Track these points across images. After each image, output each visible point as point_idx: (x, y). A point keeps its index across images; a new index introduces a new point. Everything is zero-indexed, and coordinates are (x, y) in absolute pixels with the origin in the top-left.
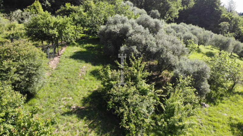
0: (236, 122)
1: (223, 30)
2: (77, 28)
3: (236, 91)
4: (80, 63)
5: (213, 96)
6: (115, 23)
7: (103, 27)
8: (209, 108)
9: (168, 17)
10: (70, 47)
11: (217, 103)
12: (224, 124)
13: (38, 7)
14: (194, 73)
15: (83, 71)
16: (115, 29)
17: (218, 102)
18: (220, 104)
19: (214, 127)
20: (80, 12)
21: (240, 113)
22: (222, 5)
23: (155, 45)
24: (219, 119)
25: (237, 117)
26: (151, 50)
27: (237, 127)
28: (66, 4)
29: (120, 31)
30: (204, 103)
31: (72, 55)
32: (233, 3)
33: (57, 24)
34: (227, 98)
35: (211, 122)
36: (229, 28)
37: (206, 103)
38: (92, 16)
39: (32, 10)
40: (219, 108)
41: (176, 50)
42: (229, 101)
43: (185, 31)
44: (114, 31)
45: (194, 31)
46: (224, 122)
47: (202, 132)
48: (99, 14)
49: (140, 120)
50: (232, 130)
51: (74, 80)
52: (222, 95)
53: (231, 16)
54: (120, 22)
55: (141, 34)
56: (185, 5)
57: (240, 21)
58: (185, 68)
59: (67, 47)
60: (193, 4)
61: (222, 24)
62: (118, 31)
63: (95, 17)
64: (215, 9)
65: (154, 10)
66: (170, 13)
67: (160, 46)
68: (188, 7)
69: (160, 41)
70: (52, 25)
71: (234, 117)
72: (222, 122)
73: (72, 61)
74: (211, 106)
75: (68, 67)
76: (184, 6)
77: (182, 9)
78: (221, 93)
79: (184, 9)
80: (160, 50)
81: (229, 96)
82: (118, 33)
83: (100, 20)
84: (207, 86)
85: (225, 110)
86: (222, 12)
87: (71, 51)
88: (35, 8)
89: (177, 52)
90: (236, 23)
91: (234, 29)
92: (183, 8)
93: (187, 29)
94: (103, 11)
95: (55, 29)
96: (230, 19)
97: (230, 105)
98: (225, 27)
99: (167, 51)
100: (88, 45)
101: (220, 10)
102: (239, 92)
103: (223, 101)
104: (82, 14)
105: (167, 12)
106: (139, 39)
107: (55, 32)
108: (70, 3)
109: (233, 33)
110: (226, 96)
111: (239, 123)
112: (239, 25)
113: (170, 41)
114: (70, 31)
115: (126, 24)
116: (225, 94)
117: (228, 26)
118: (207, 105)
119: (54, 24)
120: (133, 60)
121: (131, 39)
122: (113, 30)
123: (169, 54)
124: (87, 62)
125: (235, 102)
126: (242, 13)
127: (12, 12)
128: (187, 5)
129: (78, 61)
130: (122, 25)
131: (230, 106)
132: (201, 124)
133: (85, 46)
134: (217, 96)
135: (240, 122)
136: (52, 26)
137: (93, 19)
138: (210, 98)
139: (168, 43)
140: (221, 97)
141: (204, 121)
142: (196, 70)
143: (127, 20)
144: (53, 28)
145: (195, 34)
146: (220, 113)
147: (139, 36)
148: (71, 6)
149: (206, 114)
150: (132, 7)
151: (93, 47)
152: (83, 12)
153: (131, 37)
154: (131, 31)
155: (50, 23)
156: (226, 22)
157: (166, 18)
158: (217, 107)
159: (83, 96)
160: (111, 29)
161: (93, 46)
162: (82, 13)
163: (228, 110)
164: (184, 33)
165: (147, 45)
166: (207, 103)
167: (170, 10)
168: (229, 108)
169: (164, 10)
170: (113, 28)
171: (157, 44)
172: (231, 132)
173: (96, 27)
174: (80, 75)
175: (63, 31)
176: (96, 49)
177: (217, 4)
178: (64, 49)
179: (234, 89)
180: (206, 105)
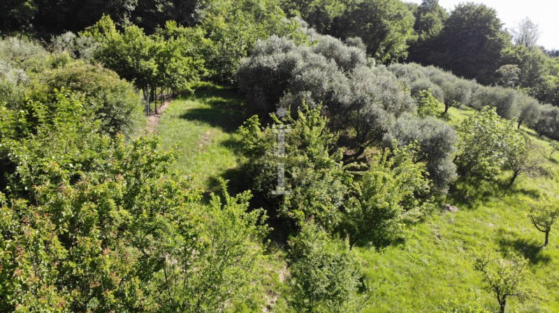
0: (512, 238)
1: (507, 81)
2: (193, 60)
3: (518, 187)
4: (199, 127)
5: (468, 195)
6: (270, 51)
7: (244, 61)
8: (457, 212)
9: (385, 55)
10: (177, 102)
11: (474, 206)
12: (488, 239)
13: (109, 28)
14: (425, 141)
15: (206, 140)
16: (270, 62)
17: (478, 205)
18: (481, 208)
19: (464, 242)
20: (197, 37)
21: (522, 225)
22: (503, 28)
23: (349, 91)
24: (478, 231)
25: (515, 230)
26: (340, 101)
27: (514, 246)
28: (167, 22)
29: (279, 66)
30: (448, 205)
31: (183, 113)
32: (532, 28)
33: (155, 52)
34: (497, 199)
35: (459, 235)
36: (519, 76)
37: (451, 205)
38: (223, 42)
39: (95, 34)
40: (479, 214)
41: (391, 102)
42: (501, 203)
43: (416, 75)
44: (267, 67)
45: (436, 77)
46: (487, 236)
47: (438, 249)
48: (236, 38)
49: (314, 206)
50: (503, 250)
51: (190, 152)
52: (487, 194)
53: (524, 53)
54: (280, 50)
55: (322, 70)
56: (423, 31)
57: (543, 62)
58: (406, 132)
59: (172, 101)
60: (441, 29)
61: (504, 69)
62: (275, 66)
63: (228, 44)
64: (488, 36)
65: (353, 37)
66: (389, 46)
67: (358, 92)
68: (430, 36)
69: (360, 85)
70: (145, 51)
71: (509, 229)
72: (483, 236)
73: (185, 122)
74: (462, 210)
75: (177, 132)
76: (420, 33)
77: (416, 40)
78: (485, 189)
79: (420, 39)
80: (357, 100)
81: (503, 196)
82: (275, 69)
83: (238, 49)
84: (450, 166)
85: (490, 218)
86: (503, 43)
87: (180, 108)
88: (101, 30)
89: (393, 106)
90: (536, 68)
91: (530, 80)
92: (417, 36)
93: (421, 72)
94: (245, 33)
95: (152, 60)
96: (521, 60)
97: (503, 210)
98: (510, 75)
99: (371, 101)
100: (214, 99)
101: (500, 40)
102: (526, 190)
103: (488, 203)
104: (201, 42)
105: (381, 43)
106: (315, 79)
107: (152, 65)
108: (174, 22)
109: (529, 88)
110: (496, 196)
111: (519, 240)
112: (542, 72)
113: (378, 84)
114: (181, 65)
115: (291, 54)
116: (494, 193)
117: (517, 73)
118: (455, 209)
119: (150, 50)
120: (304, 112)
121: (302, 79)
122: (265, 65)
123: (376, 108)
124: (213, 125)
125: (515, 207)
126: (555, 51)
127: (56, 38)
128: (426, 30)
129: (195, 123)
130: (284, 54)
131: (502, 212)
132: (439, 237)
133: (208, 100)
134: (476, 196)
135: (522, 238)
136: (147, 54)
137: (225, 47)
138: (463, 197)
139: (373, 88)
140: (485, 198)
141: (443, 232)
142: (428, 136)
143: (294, 46)
144: (147, 59)
145: (438, 83)
146: (479, 221)
147: (316, 72)
148: (178, 26)
149: (450, 222)
150: (306, 28)
151: (224, 103)
152: (202, 38)
153: (301, 75)
154: (301, 64)
155: (141, 48)
156: (511, 66)
157: (378, 54)
158: (475, 212)
159: (208, 176)
160: (261, 62)
161: (225, 101)
162: (201, 40)
163: (498, 218)
164: (414, 80)
165: (333, 92)
166: (454, 205)
167: (389, 39)
168: (500, 214)
169: (374, 39)
170: (266, 60)
171: (353, 89)
172: (499, 253)
173: (229, 63)
174: (201, 145)
175: (165, 65)
176: (231, 106)
177: (492, 28)
178: (166, 105)
179: (515, 185)
180: (451, 208)
